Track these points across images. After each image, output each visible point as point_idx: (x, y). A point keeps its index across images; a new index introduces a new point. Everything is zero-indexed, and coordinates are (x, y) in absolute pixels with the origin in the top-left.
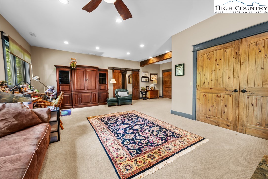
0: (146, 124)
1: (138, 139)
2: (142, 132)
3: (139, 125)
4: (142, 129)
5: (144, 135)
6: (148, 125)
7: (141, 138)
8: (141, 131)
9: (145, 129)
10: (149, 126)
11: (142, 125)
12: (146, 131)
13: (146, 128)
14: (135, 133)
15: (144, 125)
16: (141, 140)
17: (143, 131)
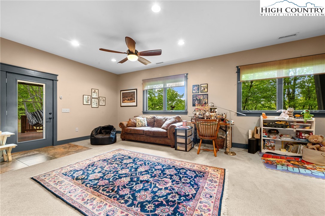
0: (110, 182)
1: (118, 161)
2: (115, 167)
3: (122, 177)
4: (115, 171)
5: (111, 165)
6: (107, 181)
7: (115, 163)
8: (117, 168)
9: (112, 172)
10: (105, 179)
11: (117, 177)
12: (110, 170)
13: (110, 174)
14: (123, 165)
15: (113, 178)
16: (114, 161)
17: (115, 169)
